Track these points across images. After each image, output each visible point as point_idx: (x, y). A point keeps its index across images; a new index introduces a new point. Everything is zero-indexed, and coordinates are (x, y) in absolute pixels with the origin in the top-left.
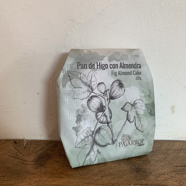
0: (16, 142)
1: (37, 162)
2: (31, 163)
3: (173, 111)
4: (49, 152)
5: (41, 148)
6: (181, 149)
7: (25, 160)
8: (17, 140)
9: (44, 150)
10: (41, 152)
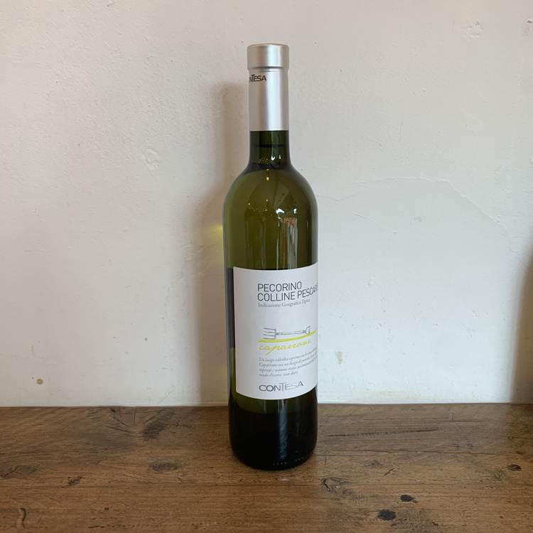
0: (114, 410)
1: (146, 433)
2: (139, 435)
3: (340, 360)
4: (162, 421)
5: (150, 416)
6: (350, 415)
7: (129, 432)
8: (115, 407)
9: (155, 420)
10: (151, 421)
